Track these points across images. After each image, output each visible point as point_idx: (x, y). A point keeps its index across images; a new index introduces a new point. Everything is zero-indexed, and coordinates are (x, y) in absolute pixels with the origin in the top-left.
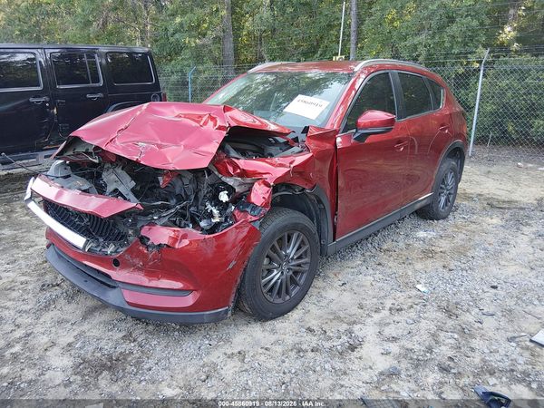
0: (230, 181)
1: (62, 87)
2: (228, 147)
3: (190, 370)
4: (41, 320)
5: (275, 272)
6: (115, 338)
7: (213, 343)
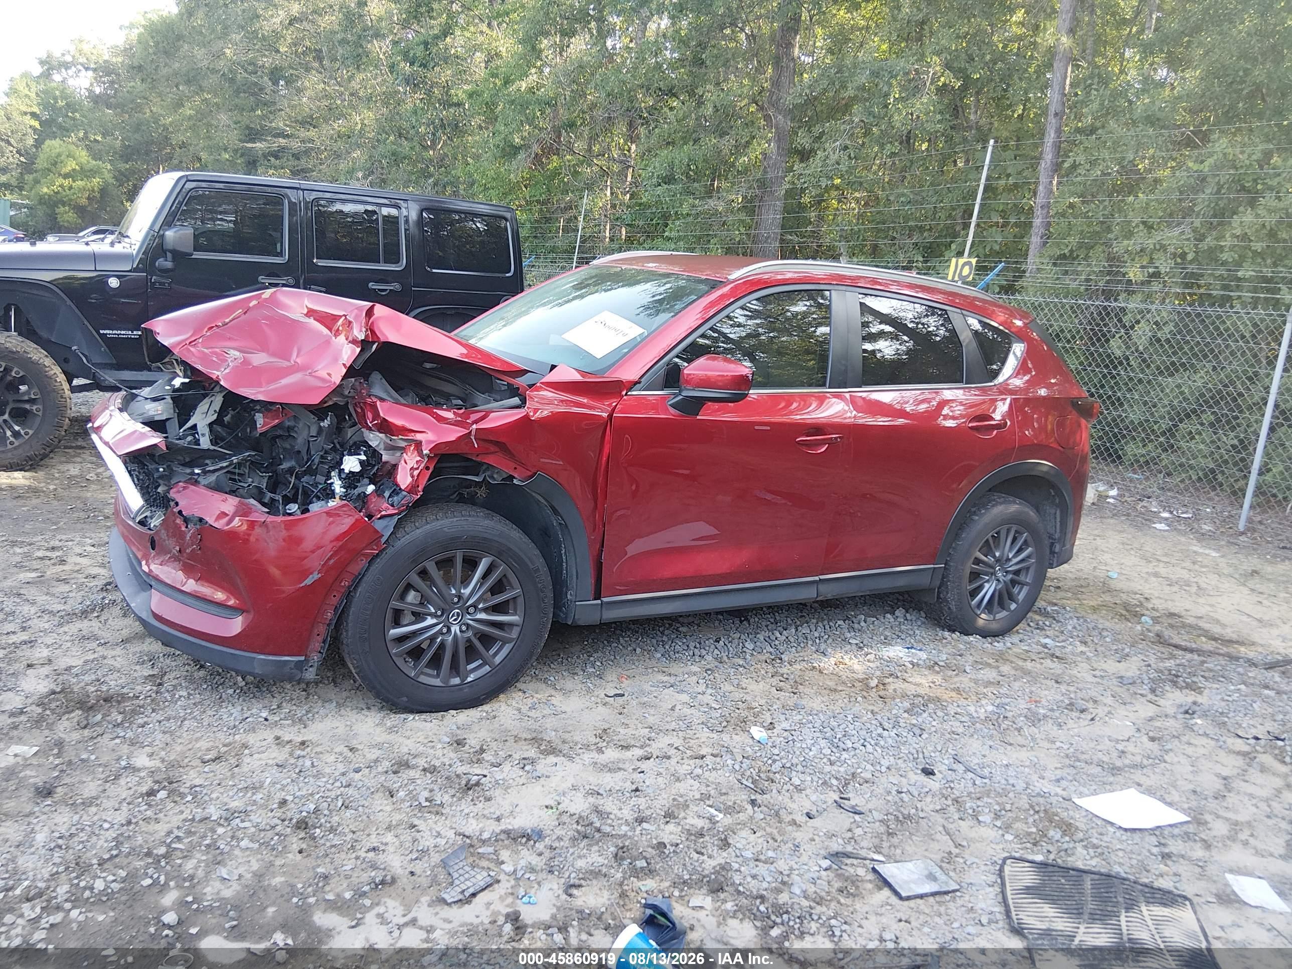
0: (375, 439)
1: (322, 263)
2: (376, 377)
3: (203, 744)
4: (61, 630)
5: (430, 621)
6: (136, 675)
7: (273, 718)
